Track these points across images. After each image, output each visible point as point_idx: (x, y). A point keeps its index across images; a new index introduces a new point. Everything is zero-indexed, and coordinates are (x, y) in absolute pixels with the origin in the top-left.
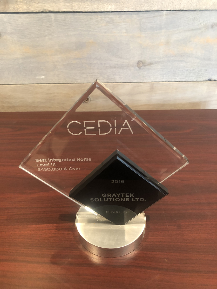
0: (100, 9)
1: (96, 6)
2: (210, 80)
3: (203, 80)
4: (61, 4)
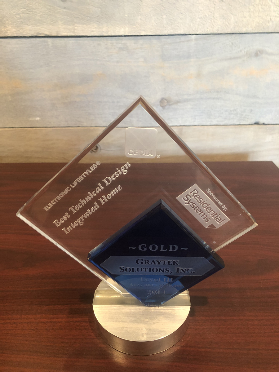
2: (257, 123)
3: (248, 123)
4: (60, 26)
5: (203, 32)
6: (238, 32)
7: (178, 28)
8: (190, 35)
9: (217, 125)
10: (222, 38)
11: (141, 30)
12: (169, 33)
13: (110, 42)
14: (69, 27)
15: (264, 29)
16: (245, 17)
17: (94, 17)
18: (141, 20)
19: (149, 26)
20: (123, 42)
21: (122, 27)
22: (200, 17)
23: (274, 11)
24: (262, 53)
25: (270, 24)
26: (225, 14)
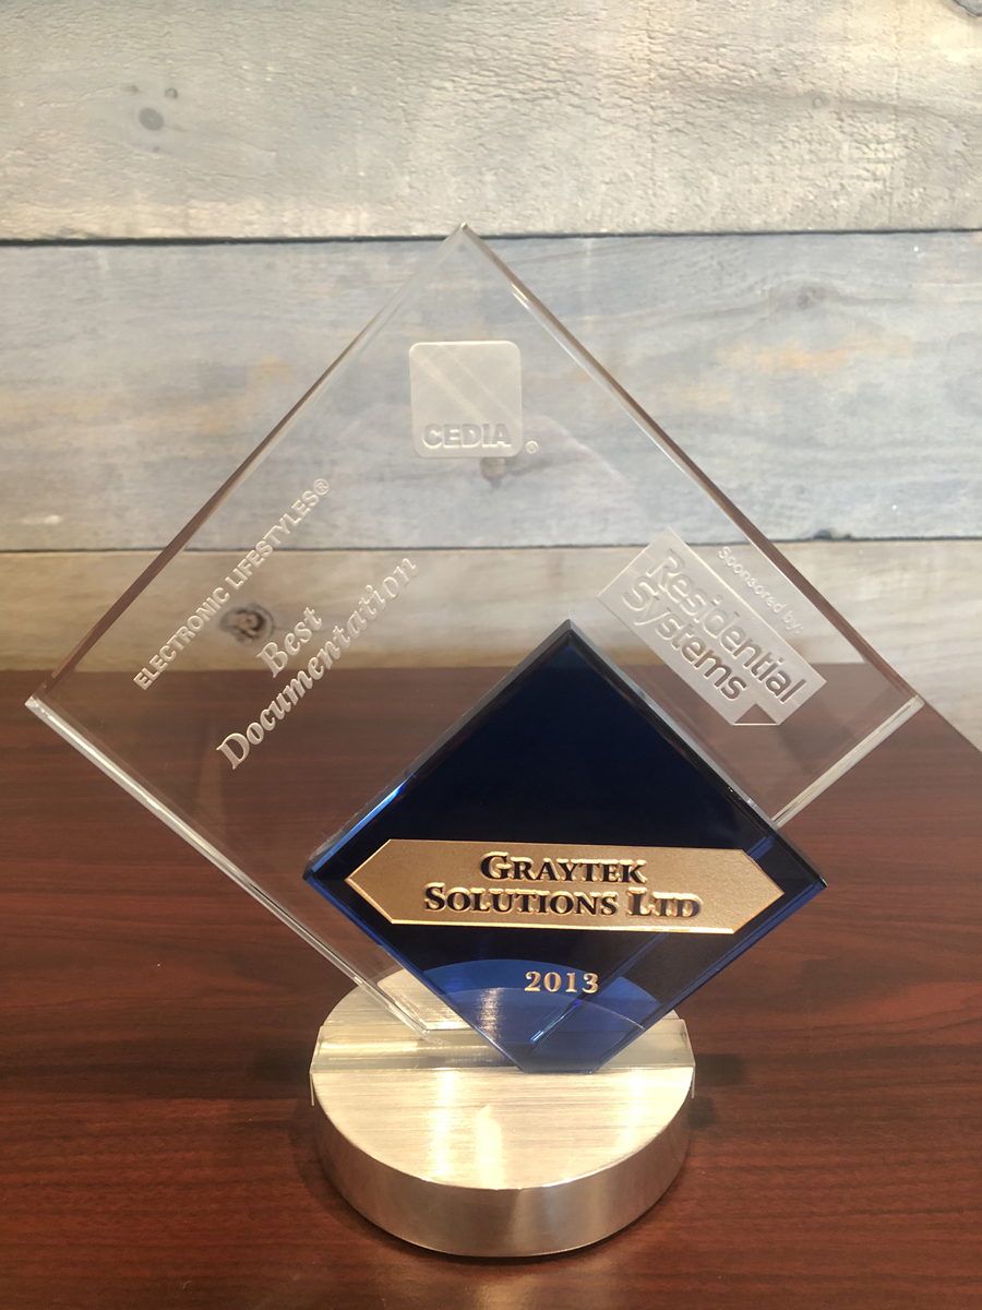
0: (305, 227)
1: (288, 217)
2: (825, 537)
3: (791, 536)
4: (139, 207)
5: (619, 226)
6: (737, 230)
7: (536, 213)
8: (579, 235)
11: (411, 220)
12: (506, 229)
13: (305, 257)
14: (169, 209)
15: (823, 218)
16: (757, 181)
17: (252, 179)
18: (411, 187)
19: (438, 207)
20: (352, 258)
21: (349, 210)
22: (607, 180)
23: (852, 160)
24: (822, 298)
25: (842, 202)
26: (689, 170)
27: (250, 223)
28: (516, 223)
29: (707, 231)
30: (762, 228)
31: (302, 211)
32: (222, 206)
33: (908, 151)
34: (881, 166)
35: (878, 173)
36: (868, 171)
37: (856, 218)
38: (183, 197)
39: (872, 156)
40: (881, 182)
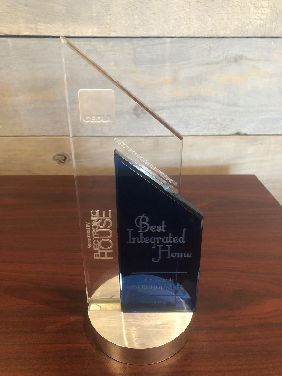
2: (238, 134)
3: (228, 134)
4: (21, 25)
5: (178, 34)
6: (216, 36)
7: (151, 29)
8: (165, 37)
9: (195, 136)
10: (199, 41)
11: (110, 31)
12: (142, 35)
14: (31, 26)
15: (243, 32)
16: (223, 19)
17: (58, 16)
18: (111, 20)
19: (119, 27)
20: (93, 43)
21: (90, 27)
22: (175, 18)
23: (254, 13)
24: (241, 59)
25: (250, 27)
26: (201, 15)
27: (58, 31)
28: (145, 33)
29: (206, 36)
30: (224, 36)
31: (75, 27)
32: (49, 25)
33: (272, 11)
34: (263, 15)
35: (262, 18)
36: (258, 17)
37: (254, 32)
38: (36, 22)
39: (260, 12)
40: (263, 21)
